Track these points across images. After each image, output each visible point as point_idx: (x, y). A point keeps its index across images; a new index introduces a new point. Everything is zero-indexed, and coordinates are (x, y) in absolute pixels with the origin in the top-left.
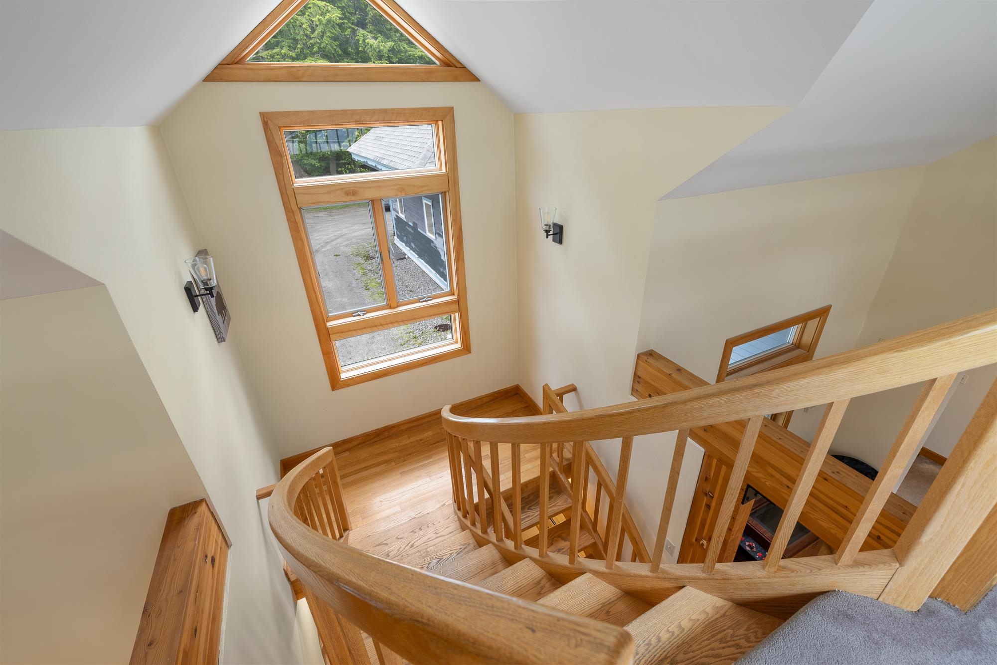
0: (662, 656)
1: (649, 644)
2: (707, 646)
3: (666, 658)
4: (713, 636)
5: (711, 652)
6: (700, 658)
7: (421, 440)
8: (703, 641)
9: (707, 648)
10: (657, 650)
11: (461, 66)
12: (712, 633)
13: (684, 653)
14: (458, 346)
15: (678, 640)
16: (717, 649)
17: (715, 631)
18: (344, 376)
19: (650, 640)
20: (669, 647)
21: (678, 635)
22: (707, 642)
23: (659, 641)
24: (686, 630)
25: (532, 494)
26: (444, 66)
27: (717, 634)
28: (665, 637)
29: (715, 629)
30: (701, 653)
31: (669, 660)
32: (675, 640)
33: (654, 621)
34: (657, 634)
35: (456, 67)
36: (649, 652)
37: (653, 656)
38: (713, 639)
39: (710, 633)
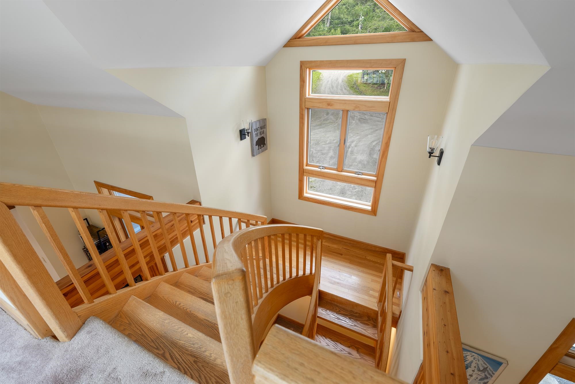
0: (197, 356)
1: (200, 348)
2: (211, 375)
3: (197, 358)
4: (217, 377)
5: (208, 378)
6: (203, 374)
7: (329, 246)
8: (213, 373)
9: (209, 376)
10: (199, 352)
11: (420, 31)
12: (219, 376)
13: (202, 365)
14: (369, 208)
15: (208, 360)
16: (211, 382)
17: (221, 377)
18: (305, 195)
19: (202, 348)
20: (203, 357)
21: (211, 360)
22: (213, 375)
23: (204, 352)
24: (216, 362)
25: (359, 314)
26: (411, 32)
27: (220, 379)
28: (207, 353)
29: (222, 377)
30: (206, 374)
31: (196, 359)
32: (207, 359)
33: (213, 346)
34: (207, 349)
35: (416, 32)
36: (196, 349)
37: (195, 352)
38: (216, 378)
39: (220, 376)
